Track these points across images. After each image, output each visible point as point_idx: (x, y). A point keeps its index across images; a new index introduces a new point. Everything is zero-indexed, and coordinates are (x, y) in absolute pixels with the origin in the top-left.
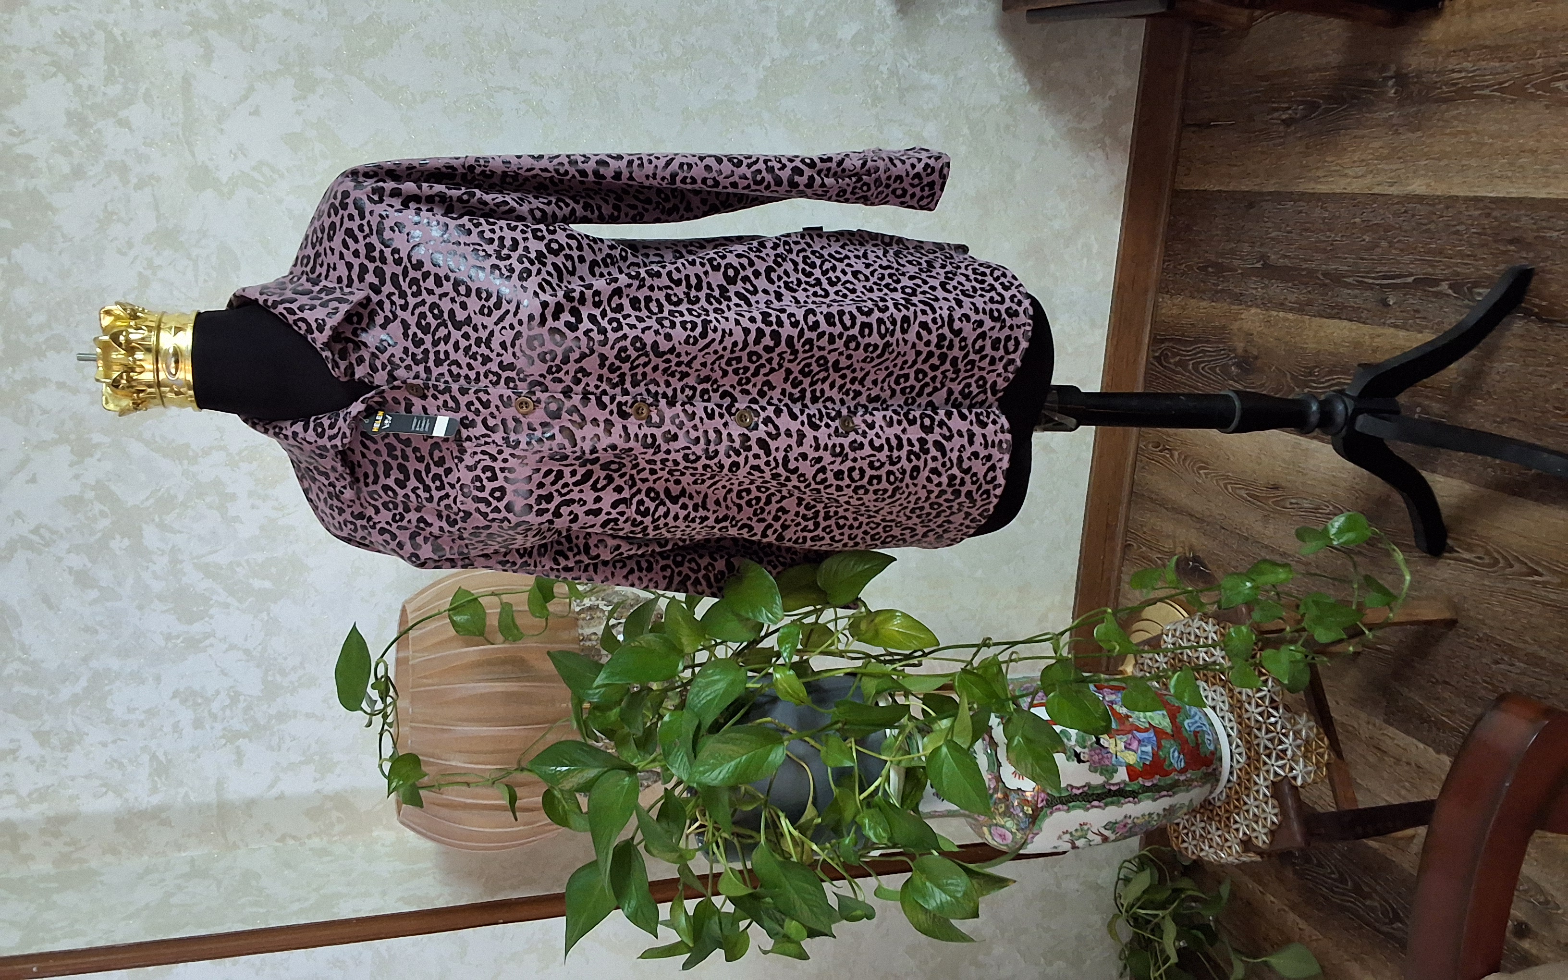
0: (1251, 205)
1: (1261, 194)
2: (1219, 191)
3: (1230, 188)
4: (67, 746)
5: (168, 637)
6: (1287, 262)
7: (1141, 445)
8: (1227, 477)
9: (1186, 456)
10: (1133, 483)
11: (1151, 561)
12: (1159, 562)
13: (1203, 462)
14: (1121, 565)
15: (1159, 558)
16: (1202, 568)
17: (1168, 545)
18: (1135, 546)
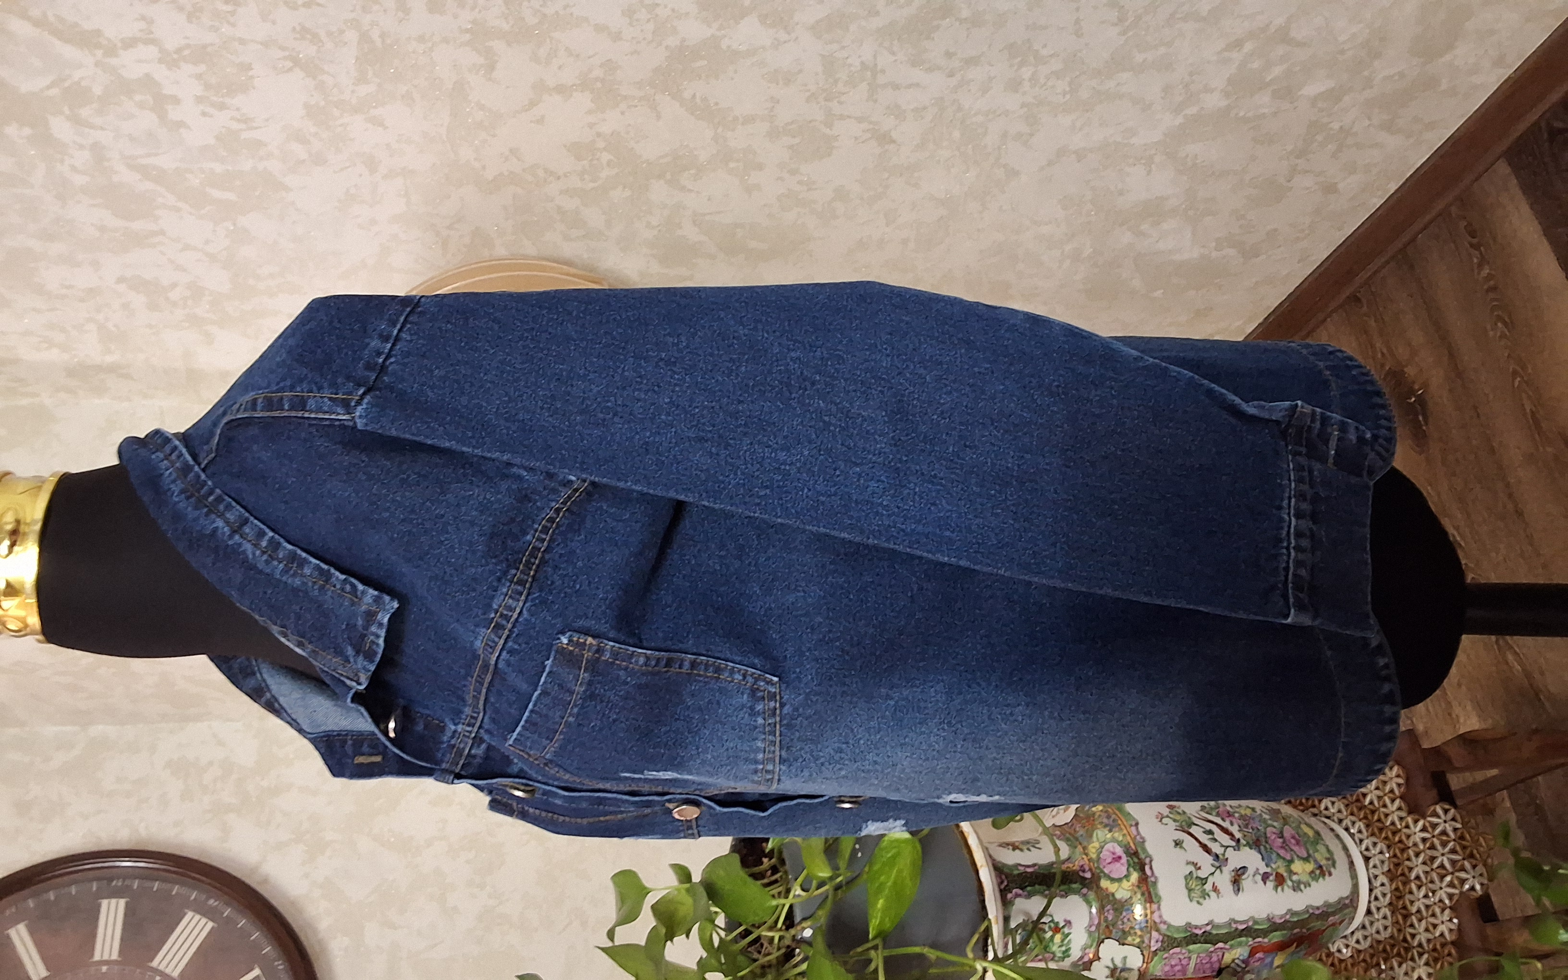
7: (1454, 210)
8: (1524, 368)
9: (1494, 289)
10: (1413, 240)
11: (1372, 346)
12: (1379, 355)
13: (1510, 317)
14: (1334, 311)
15: (1383, 354)
16: (1421, 418)
17: (1402, 352)
18: (1365, 308)
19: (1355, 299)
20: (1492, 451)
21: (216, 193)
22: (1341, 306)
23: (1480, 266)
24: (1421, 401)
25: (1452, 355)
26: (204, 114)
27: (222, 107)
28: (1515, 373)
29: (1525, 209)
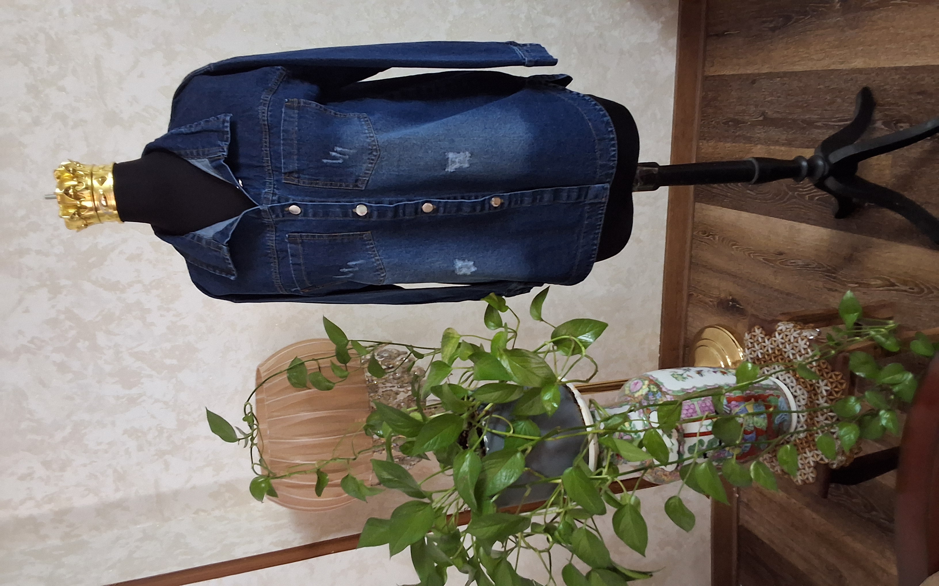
0: (753, 82)
1: (759, 75)
2: (733, 75)
3: (740, 72)
4: (63, 469)
5: (118, 398)
6: (779, 116)
7: (695, 233)
8: (750, 249)
9: (724, 238)
10: (691, 257)
11: (706, 303)
12: (711, 303)
13: (734, 241)
14: (687, 307)
15: (711, 301)
16: (738, 306)
17: (716, 293)
18: (695, 295)
19: (690, 296)
20: (764, 286)
21: (168, 362)
22: (688, 303)
23: (714, 239)
24: (733, 300)
25: (729, 274)
26: (161, 316)
27: (168, 310)
28: (749, 254)
29: (712, 207)
